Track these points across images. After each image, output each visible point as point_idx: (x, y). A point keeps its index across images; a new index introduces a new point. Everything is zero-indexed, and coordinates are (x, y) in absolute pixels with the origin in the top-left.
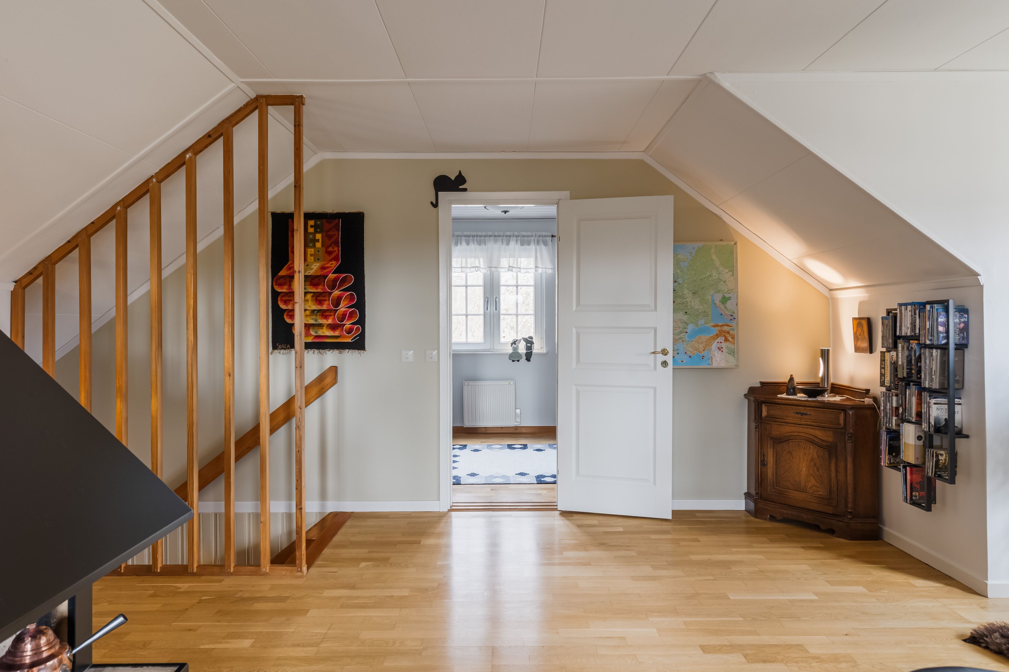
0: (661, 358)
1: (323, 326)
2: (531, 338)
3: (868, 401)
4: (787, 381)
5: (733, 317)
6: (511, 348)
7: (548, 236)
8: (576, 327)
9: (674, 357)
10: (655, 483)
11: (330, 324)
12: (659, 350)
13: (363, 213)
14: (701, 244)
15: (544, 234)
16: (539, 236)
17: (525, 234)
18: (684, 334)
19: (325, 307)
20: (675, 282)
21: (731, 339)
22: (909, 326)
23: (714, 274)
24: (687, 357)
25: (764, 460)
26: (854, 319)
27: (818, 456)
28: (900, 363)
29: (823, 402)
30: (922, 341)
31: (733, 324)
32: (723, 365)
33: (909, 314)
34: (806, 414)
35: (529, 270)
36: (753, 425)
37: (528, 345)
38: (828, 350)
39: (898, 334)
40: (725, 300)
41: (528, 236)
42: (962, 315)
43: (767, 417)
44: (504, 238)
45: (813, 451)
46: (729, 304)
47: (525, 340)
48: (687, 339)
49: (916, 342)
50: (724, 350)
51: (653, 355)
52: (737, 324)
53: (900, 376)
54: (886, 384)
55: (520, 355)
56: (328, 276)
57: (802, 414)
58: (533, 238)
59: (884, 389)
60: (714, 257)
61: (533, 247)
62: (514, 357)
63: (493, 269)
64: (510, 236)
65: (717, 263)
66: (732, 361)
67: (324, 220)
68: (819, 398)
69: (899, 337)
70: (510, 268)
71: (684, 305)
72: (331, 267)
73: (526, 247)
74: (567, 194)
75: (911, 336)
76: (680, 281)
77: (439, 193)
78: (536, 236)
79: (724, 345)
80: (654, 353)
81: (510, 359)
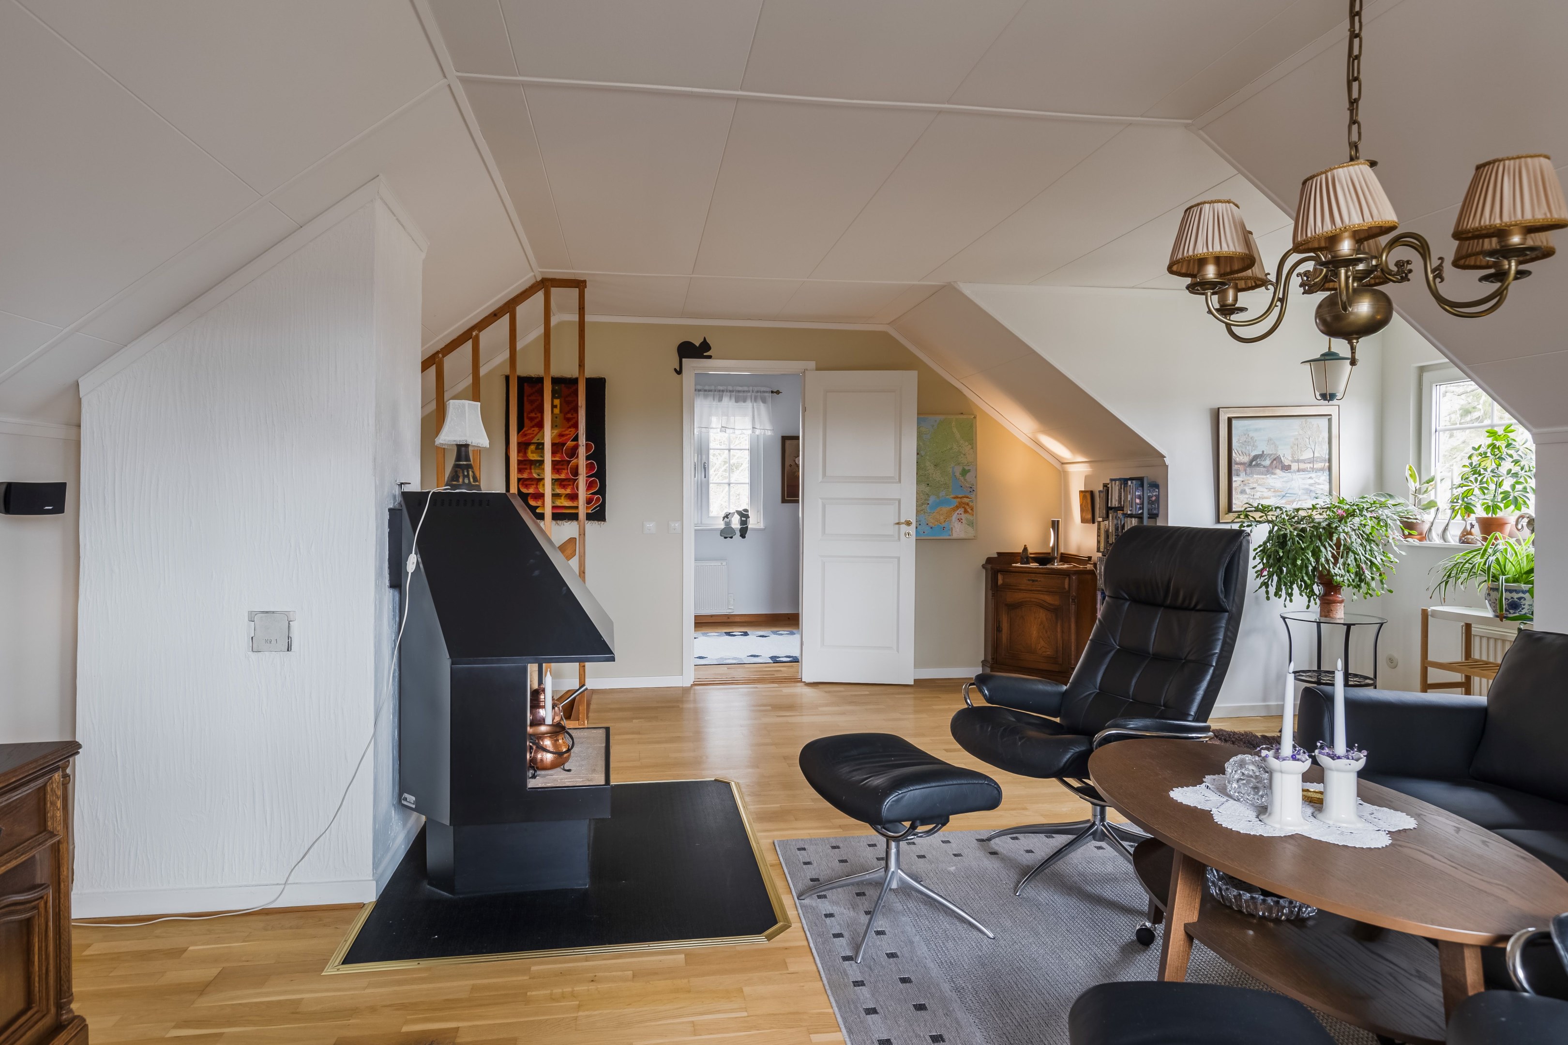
0: (904, 528)
1: (561, 496)
2: (746, 510)
3: (1089, 567)
4: (1021, 551)
5: (972, 490)
6: (723, 523)
7: (767, 392)
8: (822, 499)
9: (916, 528)
10: (898, 651)
11: (568, 494)
12: (903, 520)
13: (605, 379)
14: (942, 417)
15: (763, 389)
16: (757, 392)
17: (740, 388)
18: (926, 506)
19: (563, 476)
20: (918, 454)
21: (970, 511)
22: (1117, 498)
23: (955, 447)
24: (928, 528)
25: (999, 626)
26: (1081, 492)
27: (1047, 619)
28: (1110, 531)
29: (1053, 569)
30: (1125, 512)
31: (973, 496)
32: (962, 536)
33: (1117, 487)
34: (1037, 581)
35: (744, 431)
36: (990, 593)
37: (743, 519)
38: (1058, 521)
39: (1109, 505)
40: (964, 472)
41: (744, 392)
42: (1154, 490)
43: (1002, 584)
44: (716, 393)
45: (1042, 615)
46: (969, 476)
47: (739, 513)
48: (929, 511)
49: (1121, 512)
50: (964, 521)
51: (897, 526)
52: (976, 496)
53: (1110, 542)
54: (1101, 550)
55: (733, 531)
56: (566, 443)
57: (1033, 581)
58: (749, 394)
59: (1100, 555)
60: (955, 430)
61: (749, 404)
62: (727, 533)
63: (703, 430)
64: (723, 391)
65: (958, 436)
66: (971, 532)
67: (563, 385)
68: (1049, 566)
69: (1111, 508)
70: (724, 429)
71: (926, 477)
72: (570, 434)
73: (741, 404)
74: (812, 364)
75: (1118, 507)
76: (922, 453)
77: (683, 359)
78: (753, 392)
79: (964, 516)
80: (898, 524)
81: (721, 535)
